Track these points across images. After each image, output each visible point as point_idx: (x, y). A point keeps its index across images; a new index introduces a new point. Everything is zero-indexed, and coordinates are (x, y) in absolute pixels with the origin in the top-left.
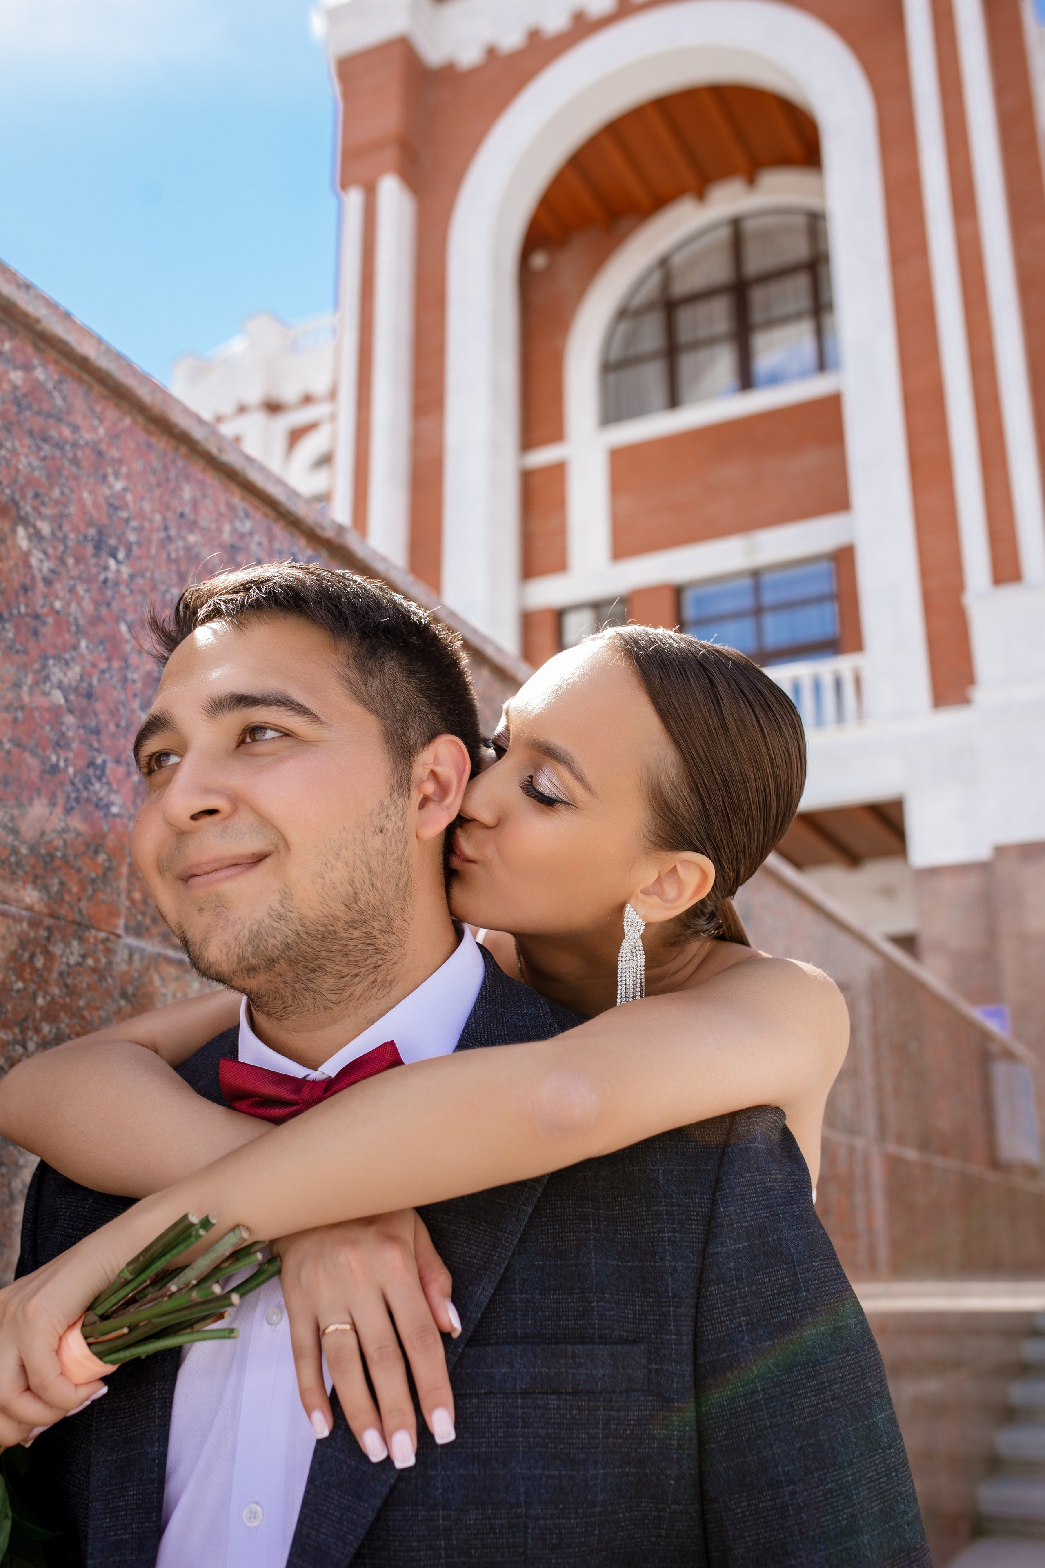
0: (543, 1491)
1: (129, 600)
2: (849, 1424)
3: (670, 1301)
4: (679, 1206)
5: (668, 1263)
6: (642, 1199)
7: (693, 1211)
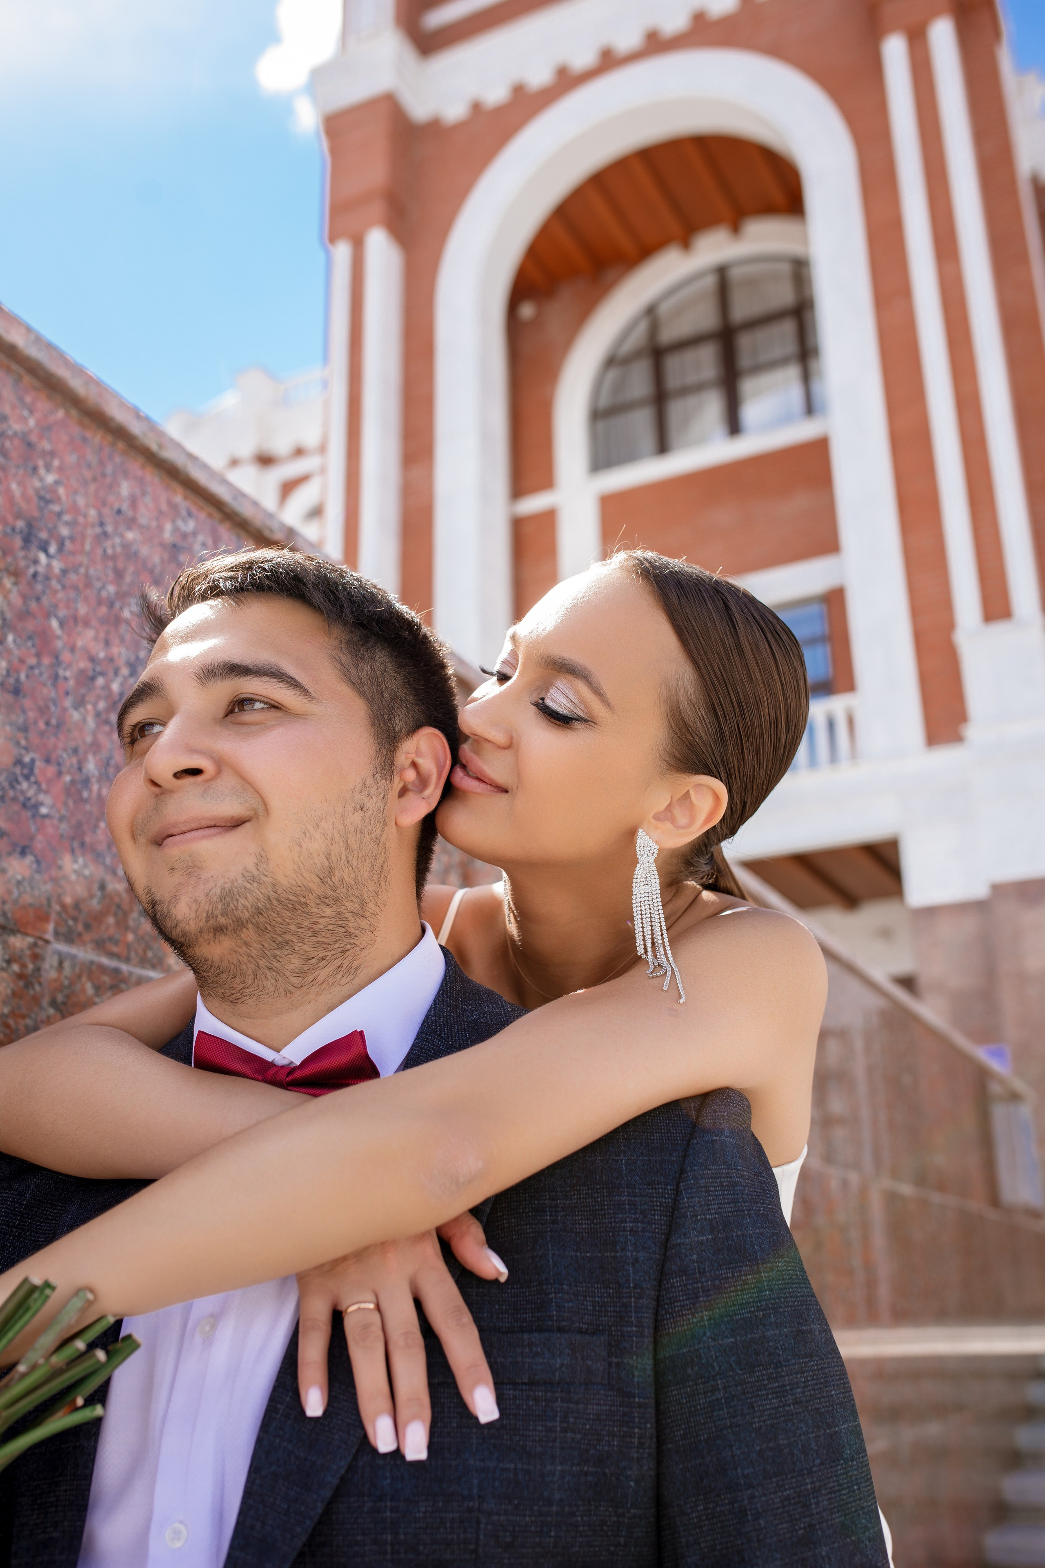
0: (497, 1484)
1: (60, 595)
2: (810, 1430)
3: (631, 1292)
4: (641, 1196)
5: (629, 1254)
6: (603, 1189)
7: (657, 1201)
